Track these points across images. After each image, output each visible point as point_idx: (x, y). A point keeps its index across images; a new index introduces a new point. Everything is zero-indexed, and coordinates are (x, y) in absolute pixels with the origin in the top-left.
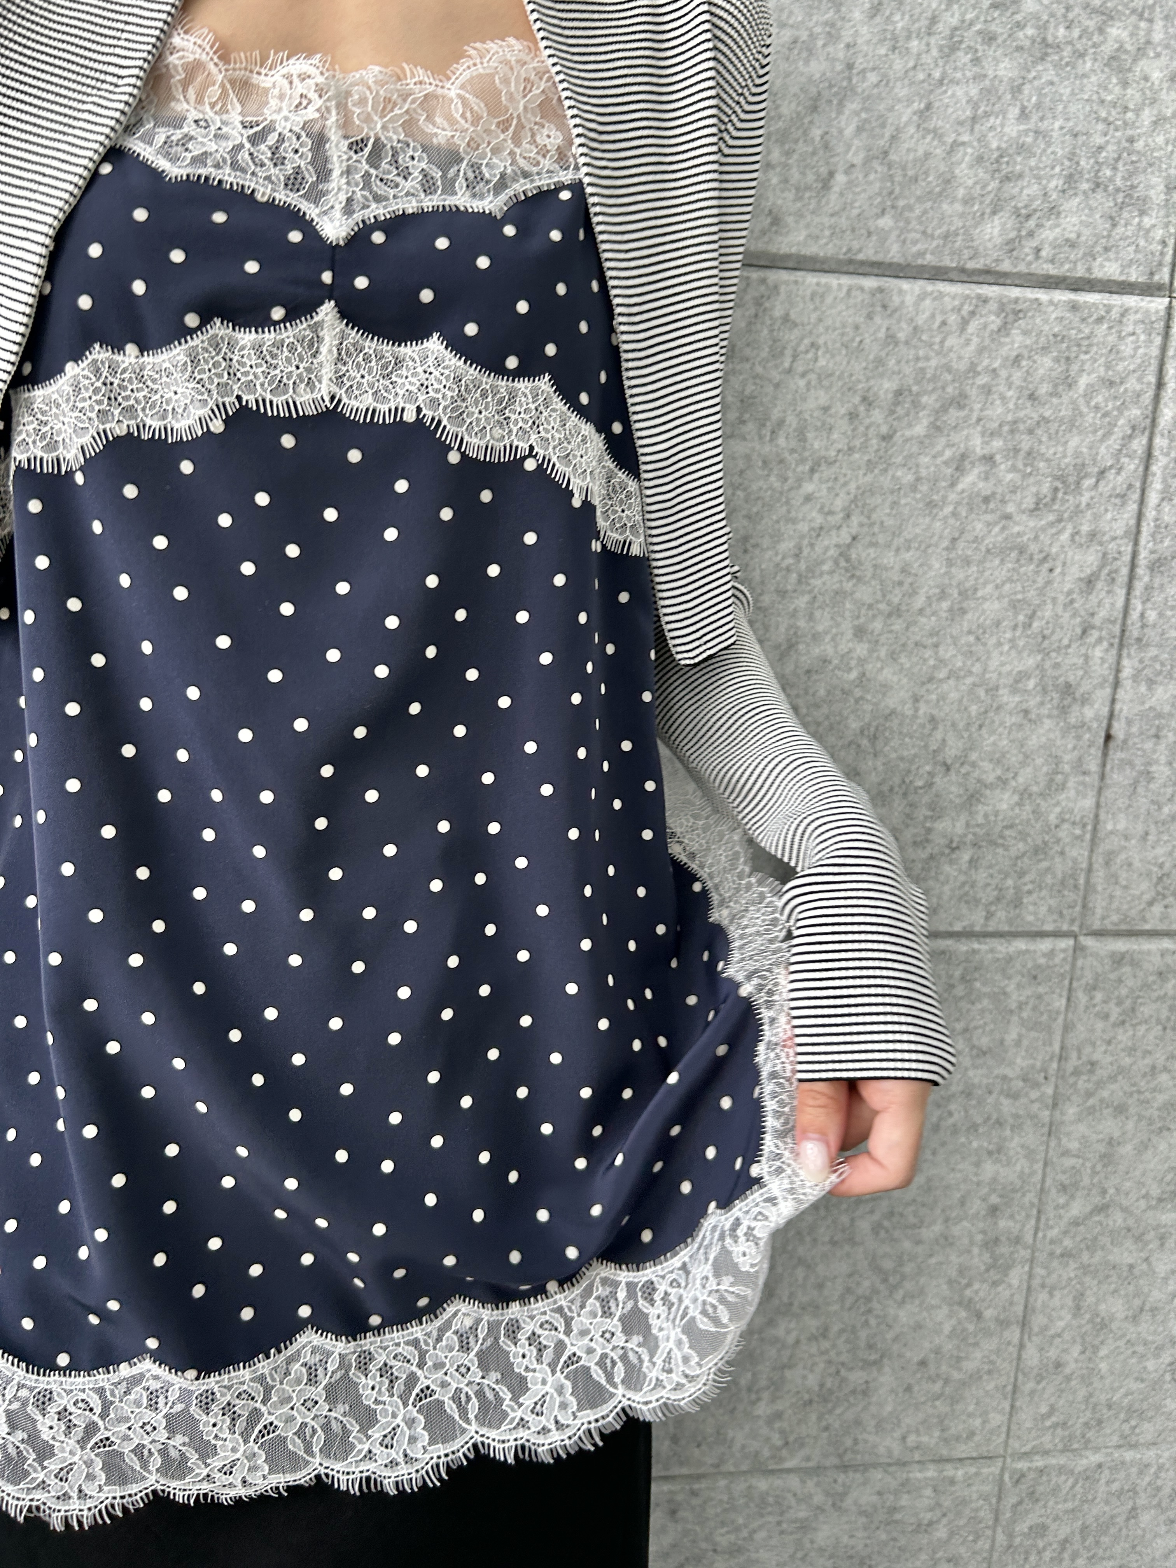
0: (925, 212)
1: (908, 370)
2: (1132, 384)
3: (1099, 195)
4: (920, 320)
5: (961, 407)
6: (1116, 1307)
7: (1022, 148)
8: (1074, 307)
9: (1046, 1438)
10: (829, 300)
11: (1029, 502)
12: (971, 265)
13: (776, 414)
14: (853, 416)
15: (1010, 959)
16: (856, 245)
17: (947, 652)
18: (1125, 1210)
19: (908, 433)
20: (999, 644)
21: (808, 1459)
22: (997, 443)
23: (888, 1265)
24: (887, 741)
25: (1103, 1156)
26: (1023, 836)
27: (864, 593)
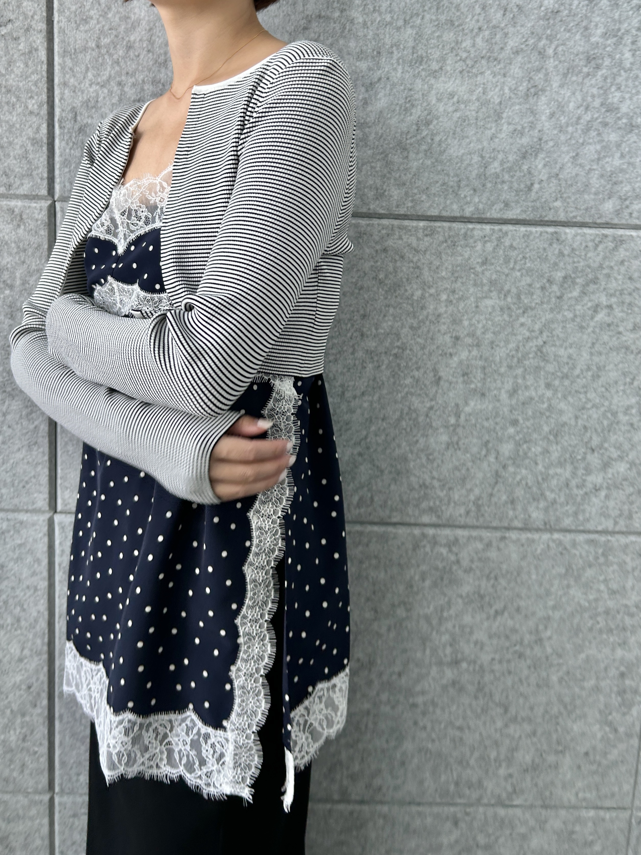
0: (576, 199)
1: (569, 267)
4: (575, 246)
5: (595, 283)
7: (622, 170)
10: (531, 237)
11: (630, 326)
12: (599, 221)
13: (506, 288)
14: (543, 288)
15: (626, 546)
16: (544, 214)
17: (591, 395)
19: (570, 295)
20: (617, 392)
21: (526, 800)
22: (614, 300)
23: (567, 700)
24: (562, 437)
27: (550, 368)
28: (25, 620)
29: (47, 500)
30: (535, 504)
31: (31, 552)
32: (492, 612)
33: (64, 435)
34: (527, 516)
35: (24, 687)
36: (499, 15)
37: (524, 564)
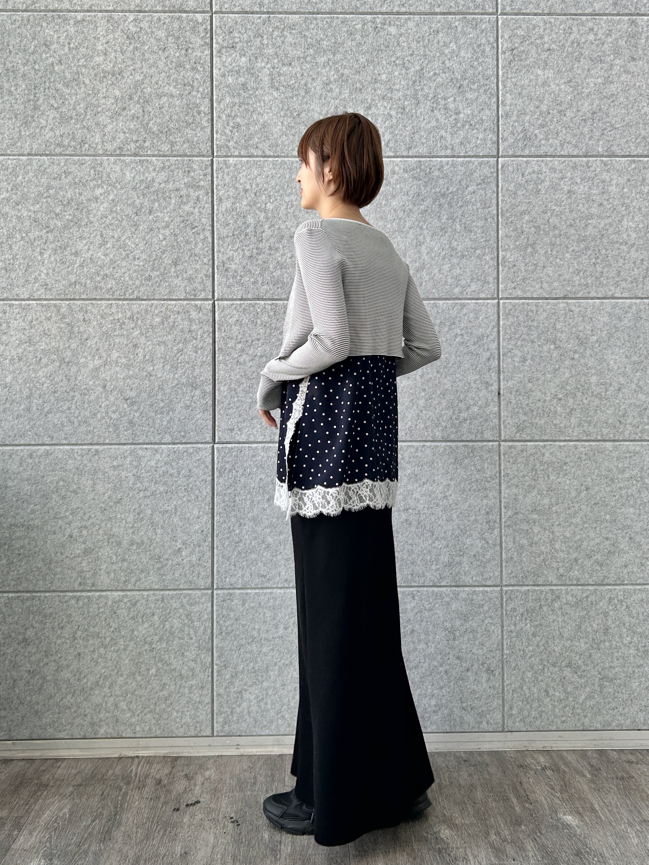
0: (442, 288)
1: (442, 318)
2: (492, 318)
3: (479, 282)
4: (444, 308)
5: (454, 325)
6: (525, 542)
7: (461, 275)
8: (476, 303)
9: (512, 580)
11: (472, 343)
12: (453, 297)
15: (482, 447)
16: (430, 295)
17: (458, 375)
18: (523, 514)
20: (470, 373)
21: (447, 583)
22: (464, 331)
23: (462, 527)
24: (446, 396)
25: (514, 499)
26: (481, 417)
28: (201, 497)
29: (211, 437)
30: (437, 428)
31: (204, 462)
32: (421, 482)
35: (200, 531)
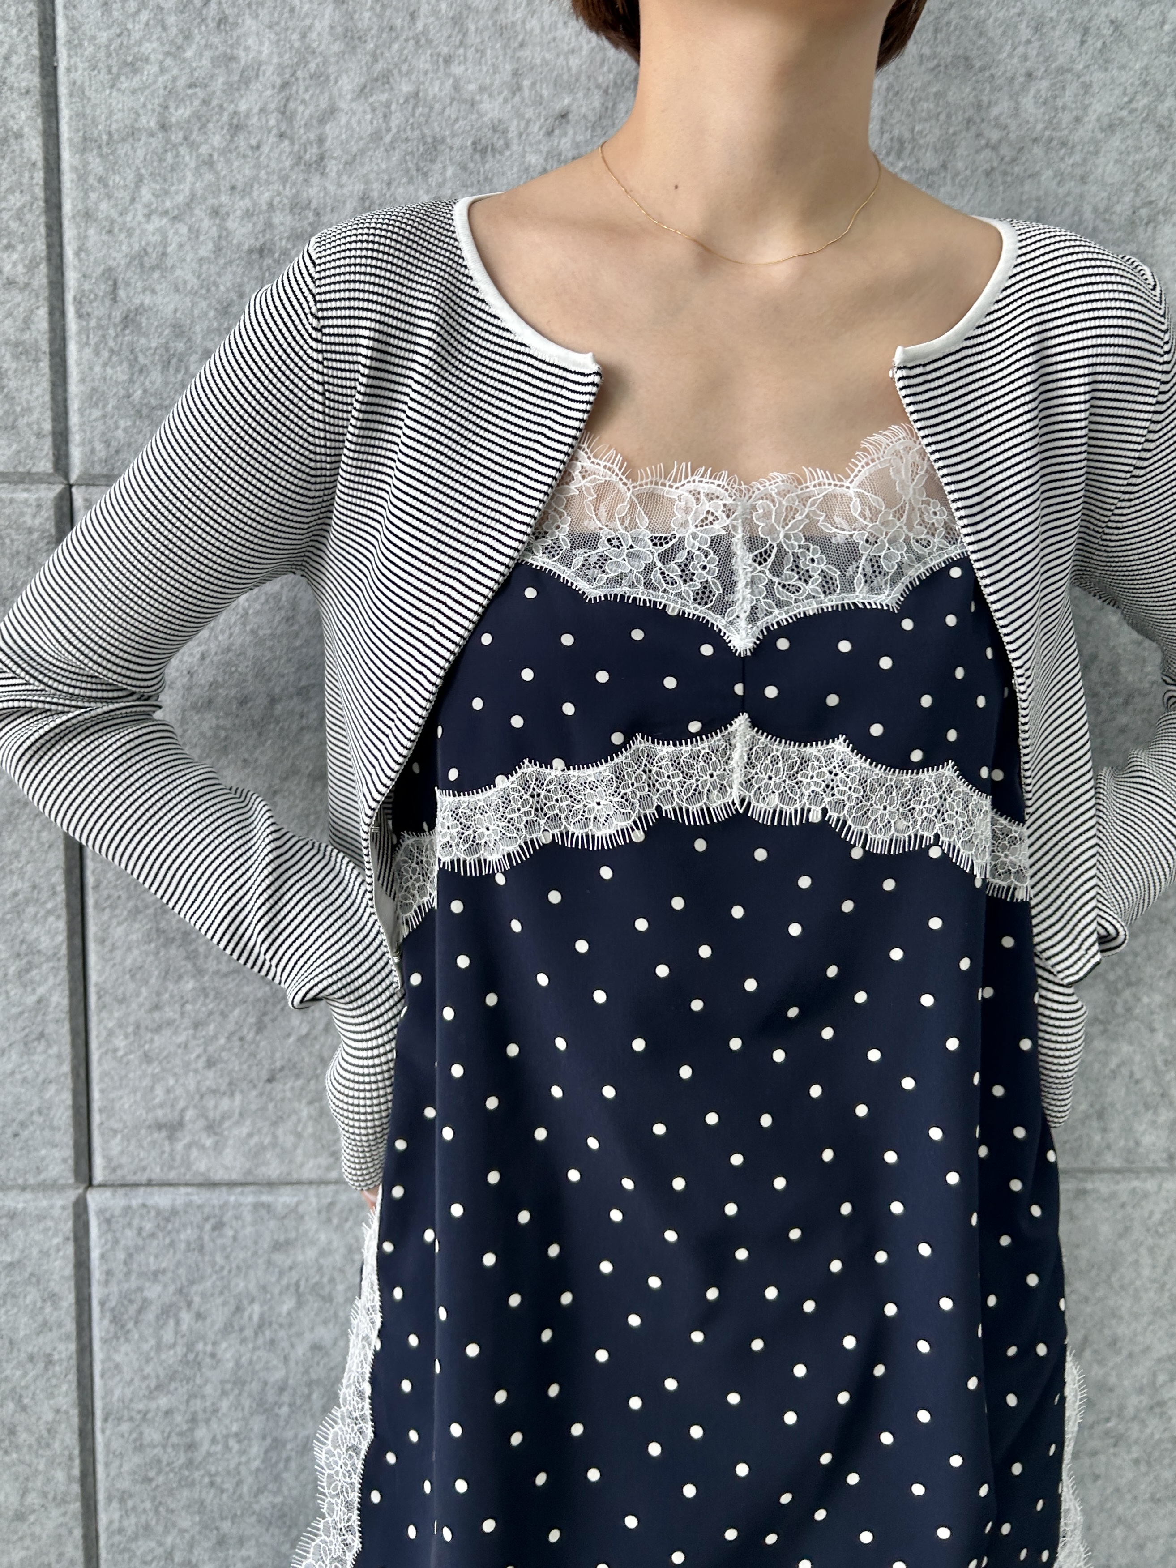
28: (28, 1430)
29: (71, 1162)
30: (1149, 1116)
31: (35, 1279)
33: (104, 1014)
34: (1131, 1144)
36: (1072, 42)
37: (1124, 1245)
